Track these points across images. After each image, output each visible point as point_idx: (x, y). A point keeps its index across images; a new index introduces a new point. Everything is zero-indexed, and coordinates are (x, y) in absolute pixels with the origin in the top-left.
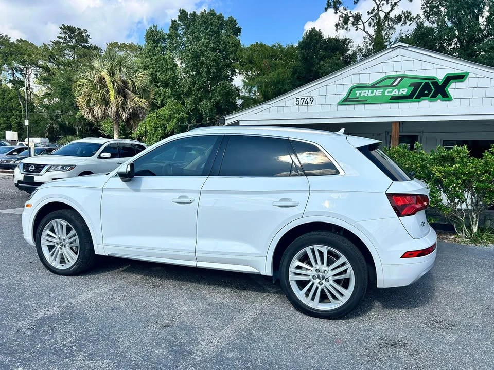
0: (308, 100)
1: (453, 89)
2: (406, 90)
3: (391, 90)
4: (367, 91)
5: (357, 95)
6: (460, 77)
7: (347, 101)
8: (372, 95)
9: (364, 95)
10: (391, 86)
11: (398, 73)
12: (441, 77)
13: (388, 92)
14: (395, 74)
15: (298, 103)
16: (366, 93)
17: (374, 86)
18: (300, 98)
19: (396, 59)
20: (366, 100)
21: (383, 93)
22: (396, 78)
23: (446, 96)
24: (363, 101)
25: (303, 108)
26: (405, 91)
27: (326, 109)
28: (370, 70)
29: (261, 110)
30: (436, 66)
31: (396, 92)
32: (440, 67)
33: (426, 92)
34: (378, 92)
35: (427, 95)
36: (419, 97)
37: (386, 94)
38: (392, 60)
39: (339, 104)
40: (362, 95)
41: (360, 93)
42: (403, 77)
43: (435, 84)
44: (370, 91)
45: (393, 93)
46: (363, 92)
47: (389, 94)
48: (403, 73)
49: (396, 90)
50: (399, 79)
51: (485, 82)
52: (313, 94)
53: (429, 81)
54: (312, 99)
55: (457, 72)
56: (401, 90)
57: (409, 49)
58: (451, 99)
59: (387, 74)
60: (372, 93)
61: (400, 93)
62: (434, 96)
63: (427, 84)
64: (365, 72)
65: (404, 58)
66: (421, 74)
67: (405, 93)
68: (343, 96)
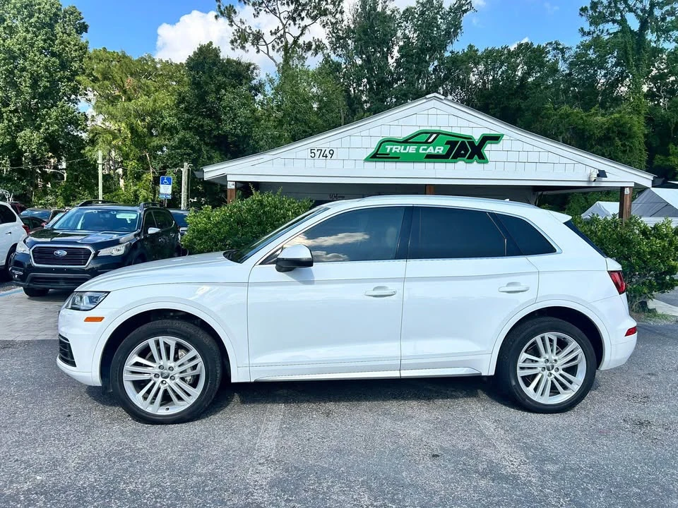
0: (327, 152)
1: (489, 149)
2: (442, 148)
3: (426, 147)
4: (399, 147)
5: (388, 151)
6: (496, 139)
7: (376, 156)
8: (405, 151)
9: (396, 151)
10: (426, 142)
11: (433, 128)
12: (477, 138)
13: (423, 149)
14: (430, 128)
15: (313, 155)
16: (398, 149)
17: (406, 142)
18: (316, 149)
19: (431, 112)
20: (398, 158)
21: (418, 150)
22: (432, 133)
23: (482, 158)
24: (395, 158)
25: (320, 162)
26: (440, 150)
27: (349, 165)
28: (401, 122)
29: (260, 161)
30: (472, 125)
31: (431, 150)
32: (475, 125)
33: (463, 152)
34: (411, 149)
35: (463, 156)
36: (455, 157)
37: (421, 151)
38: (426, 112)
39: (366, 160)
40: (393, 151)
41: (391, 149)
42: (438, 133)
43: (472, 144)
44: (403, 147)
45: (428, 151)
46: (395, 147)
47: (424, 152)
48: (438, 128)
49: (431, 148)
50: (434, 135)
51: (517, 146)
52: (333, 145)
53: (466, 140)
54: (331, 152)
55: (493, 132)
56: (437, 148)
57: (444, 101)
58: (487, 162)
59: (421, 128)
60: (405, 149)
61: (436, 152)
62: (471, 157)
63: (463, 142)
64: (396, 123)
65: (439, 112)
66: (456, 131)
67: (441, 152)
68: (371, 151)
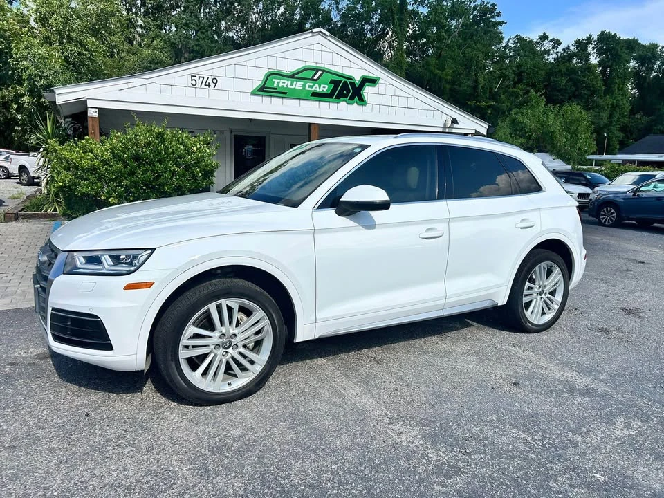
0: (210, 81)
1: (367, 91)
2: (327, 86)
3: (312, 84)
4: (286, 82)
5: (275, 85)
6: (373, 81)
8: (292, 87)
9: (283, 86)
10: (312, 79)
11: (318, 65)
12: (357, 79)
13: (310, 87)
14: (314, 65)
15: (194, 82)
16: (284, 84)
17: (293, 76)
18: (197, 76)
19: (316, 47)
20: (286, 93)
21: (304, 86)
22: (317, 70)
23: (361, 99)
24: (283, 94)
25: (202, 92)
26: (325, 88)
27: (235, 97)
28: (288, 55)
29: (130, 85)
30: (353, 65)
31: (316, 88)
32: (356, 66)
33: (345, 92)
34: (298, 85)
35: (345, 96)
36: (338, 97)
37: (307, 88)
38: (311, 47)
39: (253, 94)
40: (280, 86)
41: (278, 83)
42: (323, 71)
43: (353, 84)
44: (290, 82)
45: (313, 89)
46: (282, 81)
47: (310, 89)
48: (323, 66)
49: (317, 85)
50: (320, 73)
51: (391, 90)
52: (216, 73)
53: (348, 81)
54: (215, 81)
55: (370, 75)
56: (322, 86)
57: (329, 38)
58: (365, 104)
59: (308, 64)
60: (292, 84)
61: (321, 90)
62: (352, 98)
63: (345, 82)
64: (282, 55)
65: (324, 49)
66: (339, 70)
67: (325, 90)
68: (258, 84)
